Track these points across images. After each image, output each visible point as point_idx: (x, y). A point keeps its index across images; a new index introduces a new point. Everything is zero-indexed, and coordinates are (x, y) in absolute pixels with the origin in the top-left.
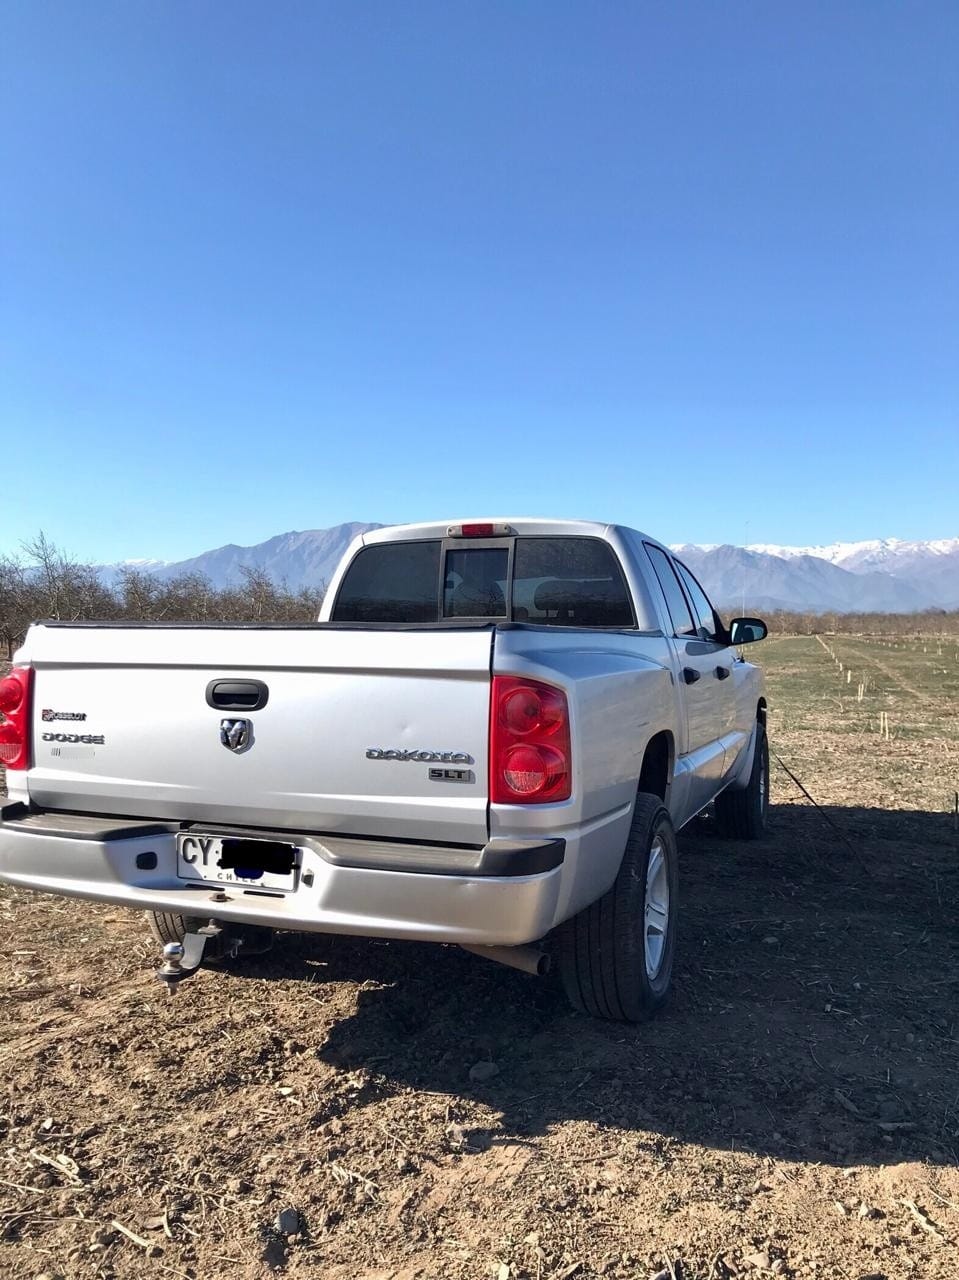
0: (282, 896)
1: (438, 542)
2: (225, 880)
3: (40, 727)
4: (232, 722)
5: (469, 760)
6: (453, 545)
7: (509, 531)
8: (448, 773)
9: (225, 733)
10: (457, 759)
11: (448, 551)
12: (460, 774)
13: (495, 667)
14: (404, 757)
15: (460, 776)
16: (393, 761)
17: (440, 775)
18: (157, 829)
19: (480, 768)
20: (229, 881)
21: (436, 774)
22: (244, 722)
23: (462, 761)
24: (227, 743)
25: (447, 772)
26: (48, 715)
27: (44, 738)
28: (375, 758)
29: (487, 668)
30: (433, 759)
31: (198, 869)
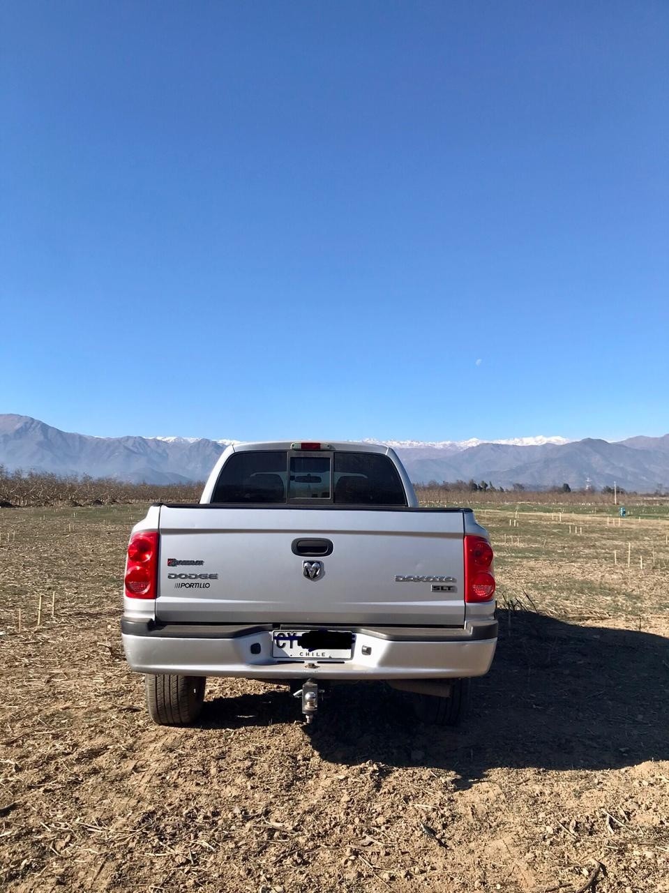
0: (344, 663)
1: (285, 452)
2: (304, 656)
3: (164, 569)
4: (311, 563)
5: (454, 581)
6: (294, 455)
7: (330, 448)
8: (442, 589)
9: (306, 569)
10: (448, 580)
11: (292, 458)
12: (449, 588)
13: (466, 531)
14: (418, 580)
15: (449, 589)
16: (411, 582)
17: (438, 589)
18: (259, 629)
19: (460, 585)
20: (308, 656)
21: (436, 588)
22: (318, 562)
23: (451, 581)
24: (307, 575)
25: (442, 587)
26: (172, 562)
27: (169, 577)
28: (401, 581)
29: (463, 532)
30: (434, 580)
31: (286, 651)
